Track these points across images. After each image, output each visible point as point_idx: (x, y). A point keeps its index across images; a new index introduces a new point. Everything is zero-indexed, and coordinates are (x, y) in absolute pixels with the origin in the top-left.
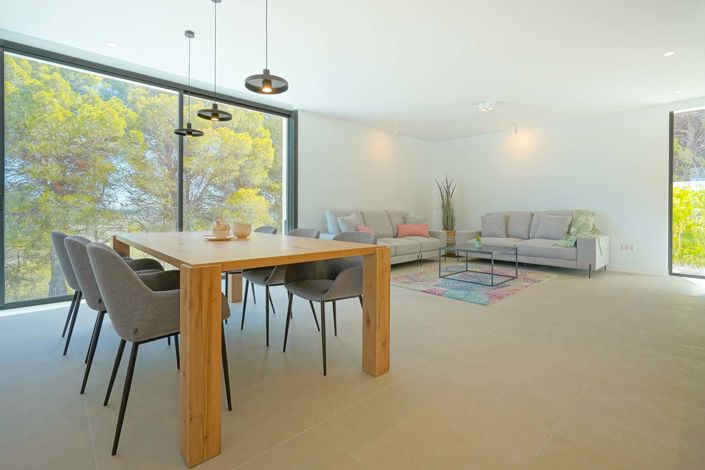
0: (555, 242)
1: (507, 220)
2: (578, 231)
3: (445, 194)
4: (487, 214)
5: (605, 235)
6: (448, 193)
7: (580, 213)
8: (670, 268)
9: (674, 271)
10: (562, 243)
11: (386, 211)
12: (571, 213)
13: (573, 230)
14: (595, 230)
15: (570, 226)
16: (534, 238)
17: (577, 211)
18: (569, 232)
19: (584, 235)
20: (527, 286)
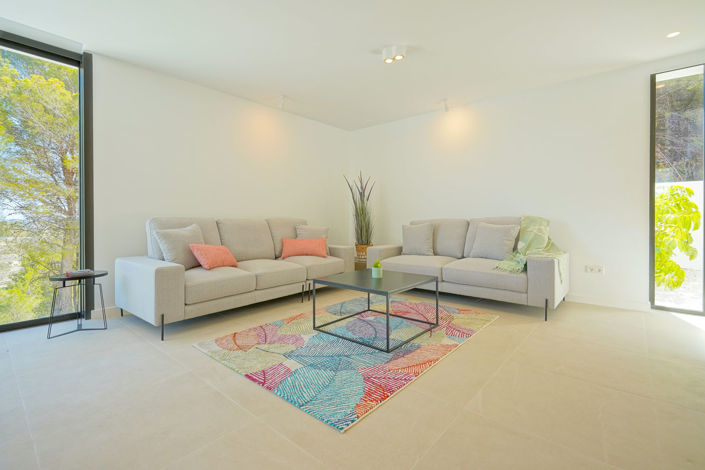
0: (497, 263)
1: (435, 231)
2: (528, 247)
3: (358, 196)
4: (412, 223)
5: (565, 252)
6: (362, 195)
7: (532, 220)
8: (652, 299)
9: (657, 303)
10: (506, 265)
11: (267, 220)
12: (519, 221)
13: (521, 245)
14: (550, 246)
15: (517, 240)
16: (468, 256)
17: (528, 218)
18: (515, 249)
19: (536, 254)
20: (448, 348)
